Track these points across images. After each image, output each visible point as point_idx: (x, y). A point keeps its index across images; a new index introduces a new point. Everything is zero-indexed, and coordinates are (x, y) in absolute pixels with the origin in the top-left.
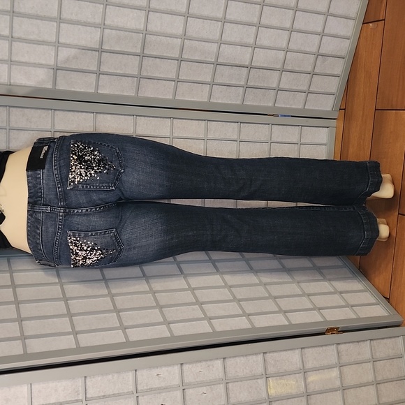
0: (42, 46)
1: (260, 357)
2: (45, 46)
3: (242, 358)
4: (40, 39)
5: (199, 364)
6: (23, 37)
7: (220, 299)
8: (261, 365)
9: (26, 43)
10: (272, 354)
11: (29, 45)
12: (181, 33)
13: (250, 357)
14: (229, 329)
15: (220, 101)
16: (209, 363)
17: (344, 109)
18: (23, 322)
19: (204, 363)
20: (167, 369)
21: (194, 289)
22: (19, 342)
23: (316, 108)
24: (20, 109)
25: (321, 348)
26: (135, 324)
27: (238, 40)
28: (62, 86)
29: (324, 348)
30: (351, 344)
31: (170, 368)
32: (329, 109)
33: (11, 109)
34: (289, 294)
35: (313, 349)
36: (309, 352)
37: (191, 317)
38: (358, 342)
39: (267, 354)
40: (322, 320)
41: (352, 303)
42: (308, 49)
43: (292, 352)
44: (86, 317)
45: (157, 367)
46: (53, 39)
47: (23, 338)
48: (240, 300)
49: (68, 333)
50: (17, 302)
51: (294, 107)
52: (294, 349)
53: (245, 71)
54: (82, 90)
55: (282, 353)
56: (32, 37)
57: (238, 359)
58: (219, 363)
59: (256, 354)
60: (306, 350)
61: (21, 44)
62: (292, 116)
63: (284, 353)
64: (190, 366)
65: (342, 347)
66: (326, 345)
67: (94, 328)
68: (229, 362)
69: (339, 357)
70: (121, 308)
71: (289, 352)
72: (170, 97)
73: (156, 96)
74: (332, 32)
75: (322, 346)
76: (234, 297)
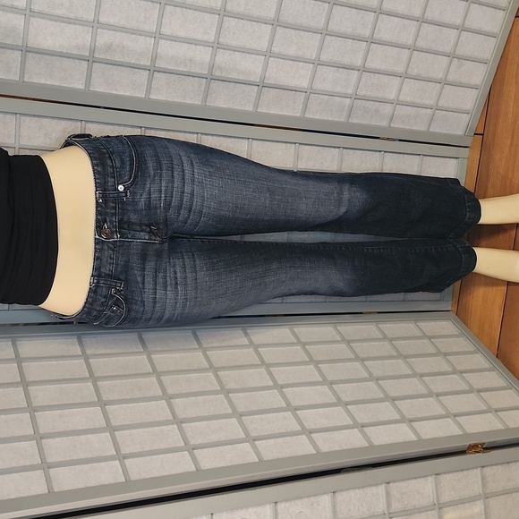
0: (74, 26)
1: (382, 489)
2: (77, 26)
3: (357, 491)
4: (72, 16)
5: (299, 502)
6: (46, 10)
7: (319, 401)
8: (383, 500)
9: (51, 20)
10: (397, 484)
11: (55, 23)
12: (273, 17)
13: (368, 490)
14: (337, 448)
15: (318, 117)
16: (313, 499)
17: (483, 135)
18: (44, 441)
19: (306, 500)
20: (254, 509)
21: (283, 387)
22: (39, 473)
23: (444, 131)
24: (37, 119)
25: (461, 473)
26: (206, 441)
27: (349, 31)
28: (99, 86)
29: (465, 472)
30: (499, 466)
31: (259, 509)
32: (460, 132)
33: (23, 118)
34: (411, 393)
35: (451, 475)
36: (446, 479)
37: (283, 431)
38: (508, 463)
39: (391, 485)
40: (461, 433)
41: (495, 407)
42: (441, 49)
43: (423, 479)
44: (133, 431)
45: (242, 509)
46: (91, 17)
47: (46, 466)
48: (347, 404)
49: (111, 458)
50: (32, 409)
51: (414, 128)
52: (427, 476)
53: (355, 74)
54: (128, 94)
55: (410, 481)
56: (59, 12)
57: (352, 493)
58: (326, 499)
59: (376, 485)
60: (442, 477)
61: (43, 21)
62: (400, 140)
63: (413, 481)
64: (288, 504)
65: (488, 470)
66: (467, 469)
67: (147, 449)
68: (341, 496)
69: (484, 485)
70: (184, 416)
71: (419, 480)
72: (250, 108)
73: (231, 106)
74: (475, 26)
75: (462, 470)
76: (339, 399)
